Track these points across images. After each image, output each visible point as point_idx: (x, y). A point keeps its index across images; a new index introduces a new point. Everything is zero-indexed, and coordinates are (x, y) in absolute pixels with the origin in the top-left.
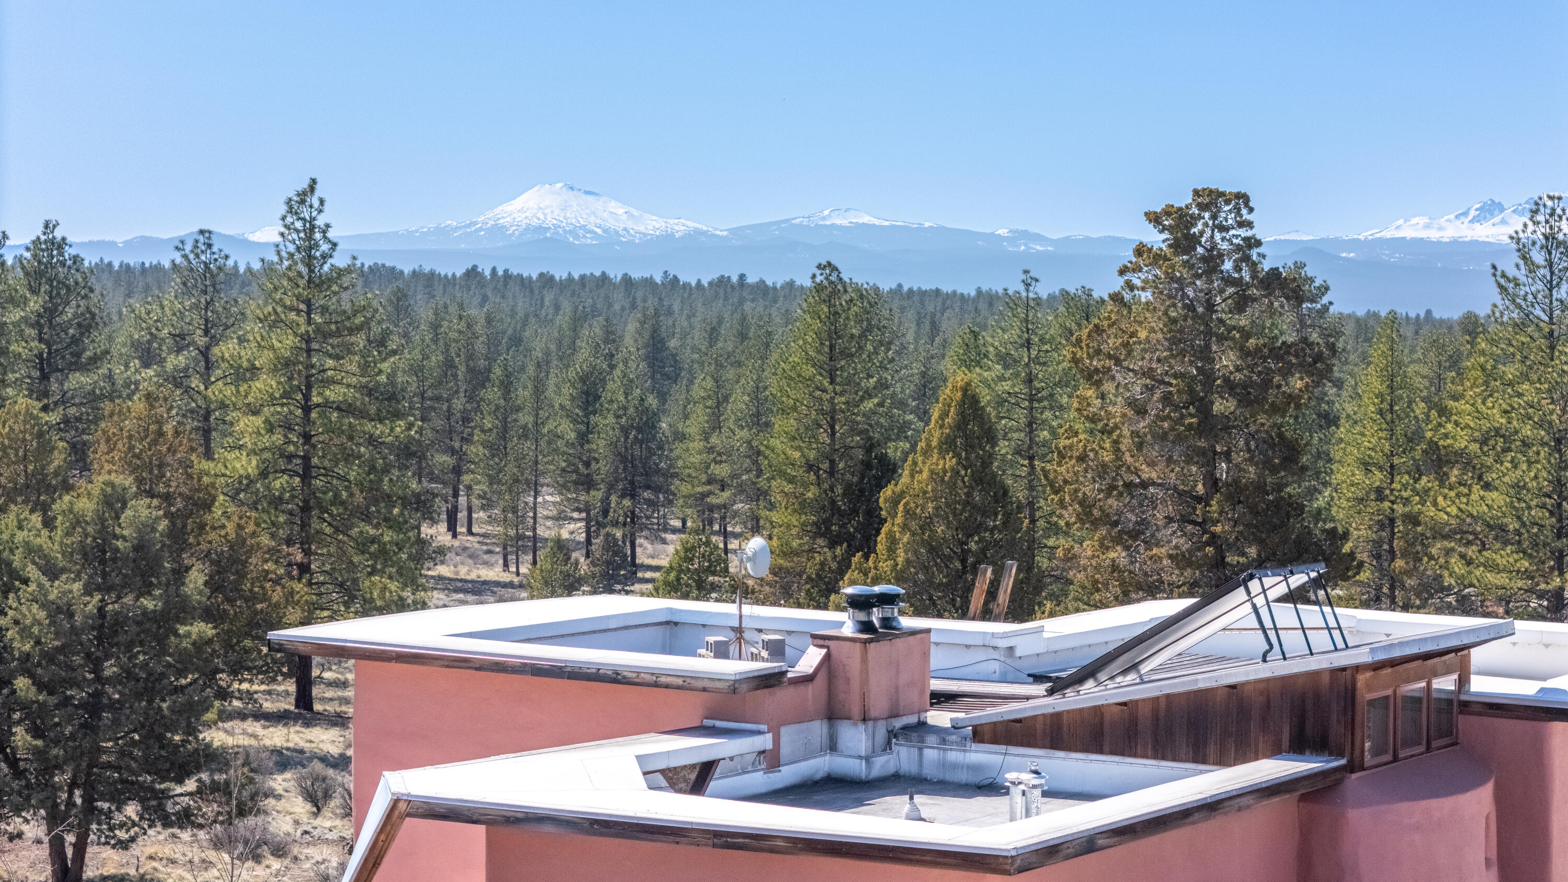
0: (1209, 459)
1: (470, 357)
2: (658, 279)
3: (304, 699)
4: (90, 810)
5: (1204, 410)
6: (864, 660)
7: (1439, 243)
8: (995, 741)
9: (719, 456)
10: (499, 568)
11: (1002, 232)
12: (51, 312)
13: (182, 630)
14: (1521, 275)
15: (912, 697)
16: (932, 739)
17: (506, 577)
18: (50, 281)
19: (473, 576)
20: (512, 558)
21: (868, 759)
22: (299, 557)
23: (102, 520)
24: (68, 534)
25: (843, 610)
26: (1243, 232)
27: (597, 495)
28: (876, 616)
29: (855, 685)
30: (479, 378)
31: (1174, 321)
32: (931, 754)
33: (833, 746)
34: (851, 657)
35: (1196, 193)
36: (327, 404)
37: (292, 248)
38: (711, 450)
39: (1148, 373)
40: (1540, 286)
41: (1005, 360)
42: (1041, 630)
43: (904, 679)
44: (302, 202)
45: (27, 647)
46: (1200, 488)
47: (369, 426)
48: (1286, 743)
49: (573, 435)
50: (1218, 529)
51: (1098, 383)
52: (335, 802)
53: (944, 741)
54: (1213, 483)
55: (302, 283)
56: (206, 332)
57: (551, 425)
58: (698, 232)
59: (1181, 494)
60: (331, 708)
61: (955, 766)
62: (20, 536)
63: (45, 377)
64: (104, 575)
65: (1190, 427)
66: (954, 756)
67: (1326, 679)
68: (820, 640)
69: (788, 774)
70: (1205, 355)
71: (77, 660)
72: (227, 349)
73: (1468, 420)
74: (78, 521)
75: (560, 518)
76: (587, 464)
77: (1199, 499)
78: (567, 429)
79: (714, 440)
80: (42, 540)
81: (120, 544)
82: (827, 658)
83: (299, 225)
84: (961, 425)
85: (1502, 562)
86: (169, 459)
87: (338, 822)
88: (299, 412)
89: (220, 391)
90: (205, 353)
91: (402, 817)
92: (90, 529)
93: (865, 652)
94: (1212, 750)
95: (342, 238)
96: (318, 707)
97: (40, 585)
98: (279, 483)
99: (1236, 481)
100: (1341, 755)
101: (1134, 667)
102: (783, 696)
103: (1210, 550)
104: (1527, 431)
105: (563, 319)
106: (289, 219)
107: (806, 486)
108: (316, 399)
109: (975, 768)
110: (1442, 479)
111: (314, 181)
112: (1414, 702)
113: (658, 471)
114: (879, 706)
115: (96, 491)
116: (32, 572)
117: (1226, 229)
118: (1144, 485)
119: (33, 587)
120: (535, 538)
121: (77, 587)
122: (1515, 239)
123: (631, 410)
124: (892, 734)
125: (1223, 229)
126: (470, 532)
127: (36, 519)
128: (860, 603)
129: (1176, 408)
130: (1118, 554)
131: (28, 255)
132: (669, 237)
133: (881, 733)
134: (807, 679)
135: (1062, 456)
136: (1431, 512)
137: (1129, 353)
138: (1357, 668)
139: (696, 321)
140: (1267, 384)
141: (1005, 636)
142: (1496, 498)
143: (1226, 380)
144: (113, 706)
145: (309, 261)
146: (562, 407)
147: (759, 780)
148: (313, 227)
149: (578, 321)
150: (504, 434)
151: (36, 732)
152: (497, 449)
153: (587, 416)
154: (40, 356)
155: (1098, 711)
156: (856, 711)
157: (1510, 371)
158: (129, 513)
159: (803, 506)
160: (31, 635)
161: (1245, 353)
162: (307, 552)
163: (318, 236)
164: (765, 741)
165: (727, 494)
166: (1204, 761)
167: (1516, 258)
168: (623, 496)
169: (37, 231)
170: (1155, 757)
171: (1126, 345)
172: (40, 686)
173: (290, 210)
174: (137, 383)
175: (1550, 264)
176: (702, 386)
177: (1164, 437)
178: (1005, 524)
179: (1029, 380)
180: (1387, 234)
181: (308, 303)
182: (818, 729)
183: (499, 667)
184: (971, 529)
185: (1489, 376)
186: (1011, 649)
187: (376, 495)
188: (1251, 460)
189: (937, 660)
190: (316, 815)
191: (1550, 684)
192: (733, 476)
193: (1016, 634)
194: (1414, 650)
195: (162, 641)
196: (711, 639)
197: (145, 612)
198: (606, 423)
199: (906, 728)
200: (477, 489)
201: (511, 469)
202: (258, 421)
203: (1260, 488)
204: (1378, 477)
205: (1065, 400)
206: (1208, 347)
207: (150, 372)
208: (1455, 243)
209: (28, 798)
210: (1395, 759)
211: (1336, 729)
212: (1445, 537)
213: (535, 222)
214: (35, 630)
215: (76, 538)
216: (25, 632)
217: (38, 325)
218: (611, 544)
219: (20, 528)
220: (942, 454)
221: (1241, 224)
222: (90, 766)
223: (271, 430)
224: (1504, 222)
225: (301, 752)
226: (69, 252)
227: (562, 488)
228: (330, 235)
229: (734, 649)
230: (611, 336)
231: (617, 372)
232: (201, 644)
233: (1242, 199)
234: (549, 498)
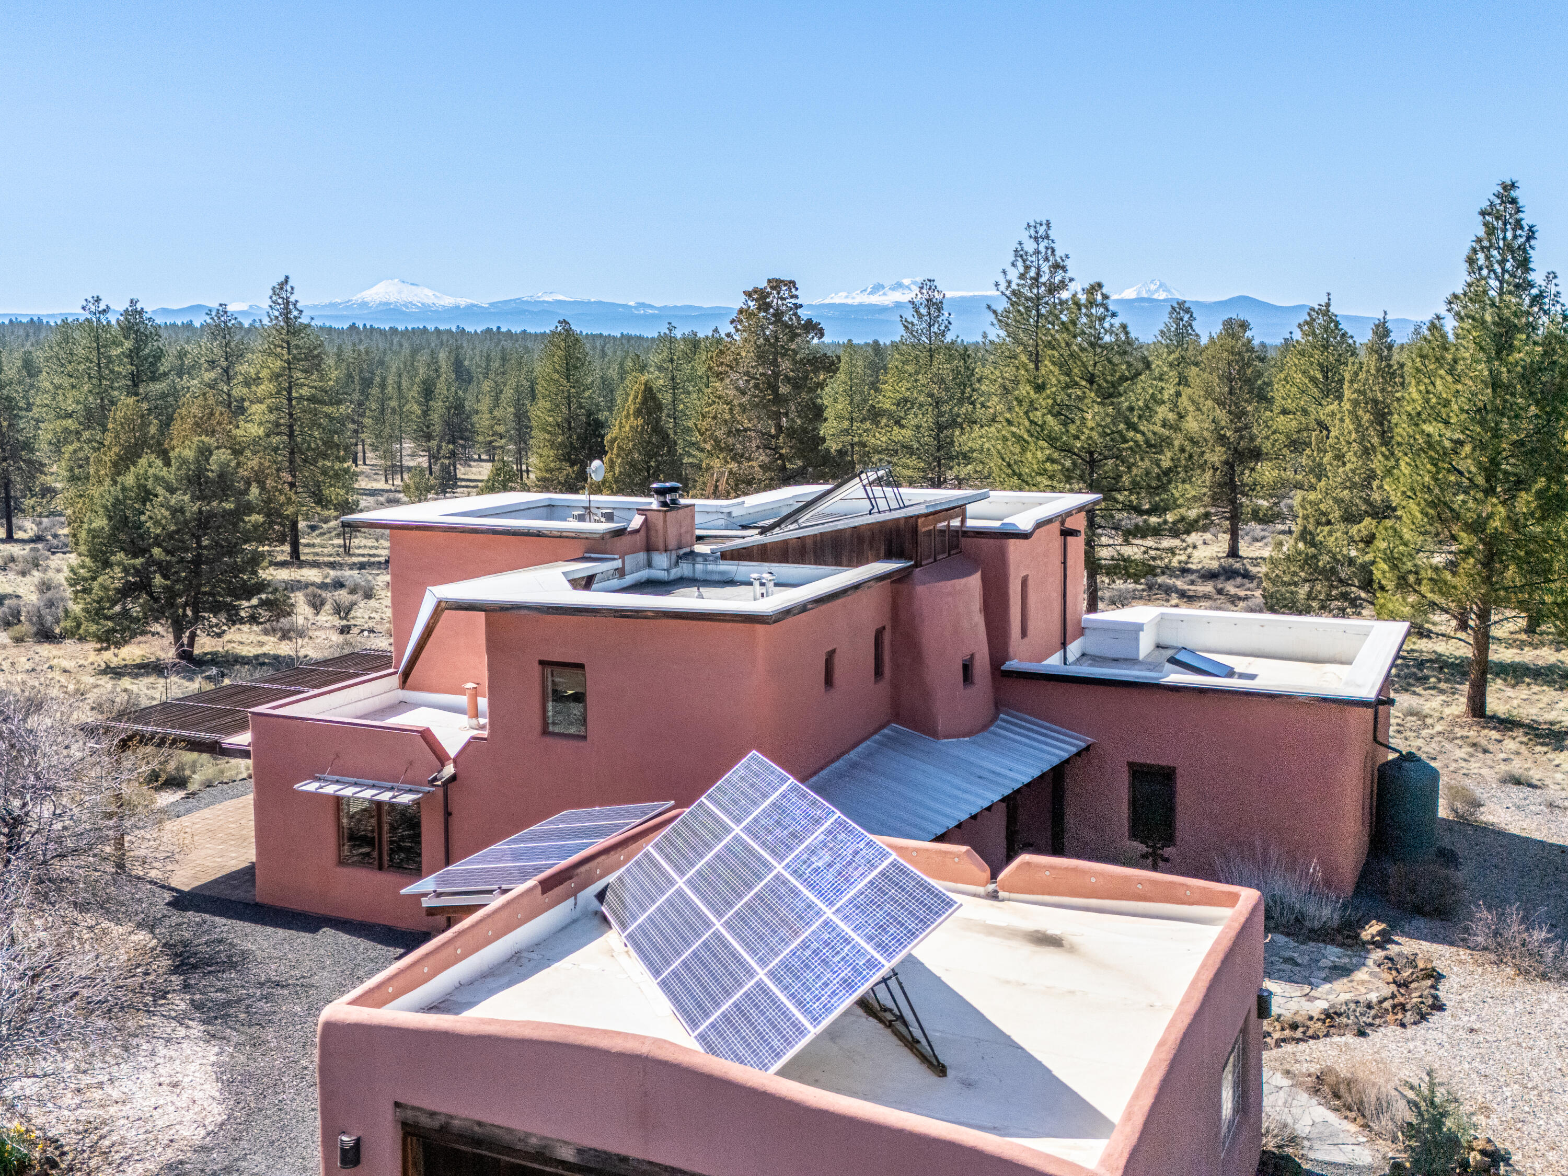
0: (777, 416)
1: (361, 371)
2: (454, 330)
3: (295, 553)
4: (197, 618)
5: (774, 389)
6: (665, 521)
7: (852, 306)
8: (732, 559)
9: (499, 421)
10: (383, 482)
11: (632, 303)
12: (137, 350)
13: (247, 519)
14: (915, 321)
15: (687, 538)
16: (699, 559)
17: (387, 487)
18: (136, 332)
19: (369, 487)
20: (390, 477)
21: (668, 570)
22: (290, 479)
23: (199, 462)
24: (179, 469)
25: (652, 496)
26: (793, 301)
27: (434, 444)
28: (668, 498)
29: (661, 532)
30: (367, 383)
31: (759, 347)
32: (699, 567)
33: (649, 565)
34: (658, 520)
35: (769, 281)
36: (301, 398)
37: (277, 313)
38: (494, 418)
39: (747, 373)
40: (924, 325)
41: (660, 368)
42: (743, 503)
43: (683, 530)
44: (282, 288)
45: (158, 531)
46: (773, 431)
47: (325, 409)
48: (882, 555)
49: (419, 412)
50: (784, 451)
51: (722, 380)
52: (327, 607)
53: (706, 560)
54: (779, 428)
55: (284, 332)
56: (226, 359)
57: (408, 407)
58: (473, 305)
59: (763, 434)
60: (310, 558)
61: (712, 572)
62: (151, 471)
63: (136, 385)
64: (200, 491)
65: (769, 400)
66: (711, 567)
67: (902, 522)
68: (641, 511)
69: (629, 579)
70: (775, 363)
71: (186, 537)
72: (243, 368)
73: (889, 394)
74: (184, 461)
75: (413, 455)
76: (428, 427)
77: (773, 437)
78: (417, 409)
79: (495, 413)
80: (164, 473)
81: (210, 474)
82: (646, 520)
83: (280, 301)
84: (645, 401)
85: (911, 464)
86: (217, 428)
87: (330, 618)
88: (285, 401)
89: (239, 391)
90: (226, 371)
91: (443, 611)
92: (192, 467)
93: (665, 517)
94: (844, 560)
95: (307, 306)
96: (302, 558)
97: (165, 498)
98: (275, 440)
99: (792, 427)
100: (911, 559)
101: (796, 521)
102: (626, 540)
103: (779, 462)
104: (922, 398)
105: (406, 350)
106: (274, 298)
107: (556, 435)
108: (294, 394)
109: (721, 573)
110: (877, 424)
111: (287, 277)
112: (942, 532)
113: (467, 430)
114: (672, 543)
115: (194, 446)
116: (160, 490)
117: (785, 299)
118: (746, 430)
119: (161, 499)
120: (401, 466)
121: (187, 498)
122: (912, 302)
123: (451, 399)
124: (679, 557)
125: (783, 299)
126: (365, 464)
127: (159, 462)
128: (661, 492)
129: (761, 391)
130: (733, 466)
131: (122, 318)
132: (457, 307)
133: (674, 557)
134: (637, 531)
135: (703, 416)
136: (873, 440)
137: (737, 364)
138: (918, 516)
139: (477, 351)
140: (806, 378)
141: (727, 506)
142: (908, 432)
143: (786, 376)
144: (208, 562)
145: (287, 320)
146: (413, 397)
147: (615, 583)
148: (288, 303)
149: (415, 352)
150: (382, 412)
151: (165, 577)
152: (380, 419)
153: (427, 401)
154: (132, 374)
155: (786, 542)
156: (661, 546)
157: (910, 368)
158: (214, 457)
159: (552, 444)
160: (160, 524)
161: (795, 362)
162: (294, 476)
163: (291, 307)
164: (618, 564)
165: (503, 441)
166: (840, 564)
167: (912, 311)
168: (449, 443)
169: (126, 305)
170: (815, 564)
171: (736, 360)
172: (168, 552)
173: (274, 293)
174: (188, 388)
175: (929, 313)
176: (487, 385)
177: (757, 405)
178: (669, 451)
179: (673, 379)
180: (827, 301)
181: (288, 343)
182: (642, 556)
183: (475, 531)
184: (650, 455)
185: (901, 371)
186: (730, 513)
187: (329, 444)
188: (799, 416)
189: (698, 519)
190: (318, 614)
191: (1006, 521)
192: (508, 431)
193: (732, 505)
194: (944, 507)
195: (235, 525)
196: (576, 513)
197: (225, 510)
198: (438, 406)
199: (685, 554)
200: (368, 441)
201: (388, 430)
202: (264, 407)
203: (805, 431)
204: (846, 424)
205: (691, 388)
206: (775, 360)
207: (195, 382)
208: (861, 305)
209: (163, 613)
210: (935, 560)
211: (908, 546)
212: (879, 453)
213: (384, 300)
214: (163, 522)
215: (183, 472)
216: (157, 523)
217: (129, 356)
218: (445, 469)
219: (150, 466)
220: (636, 418)
221: (792, 297)
222: (196, 594)
223: (271, 412)
224: (885, 294)
225: (298, 581)
226: (145, 316)
227: (415, 439)
228: (298, 305)
229: (587, 517)
230: (434, 360)
231: (442, 379)
232: (256, 527)
233: (793, 283)
234: (408, 445)
